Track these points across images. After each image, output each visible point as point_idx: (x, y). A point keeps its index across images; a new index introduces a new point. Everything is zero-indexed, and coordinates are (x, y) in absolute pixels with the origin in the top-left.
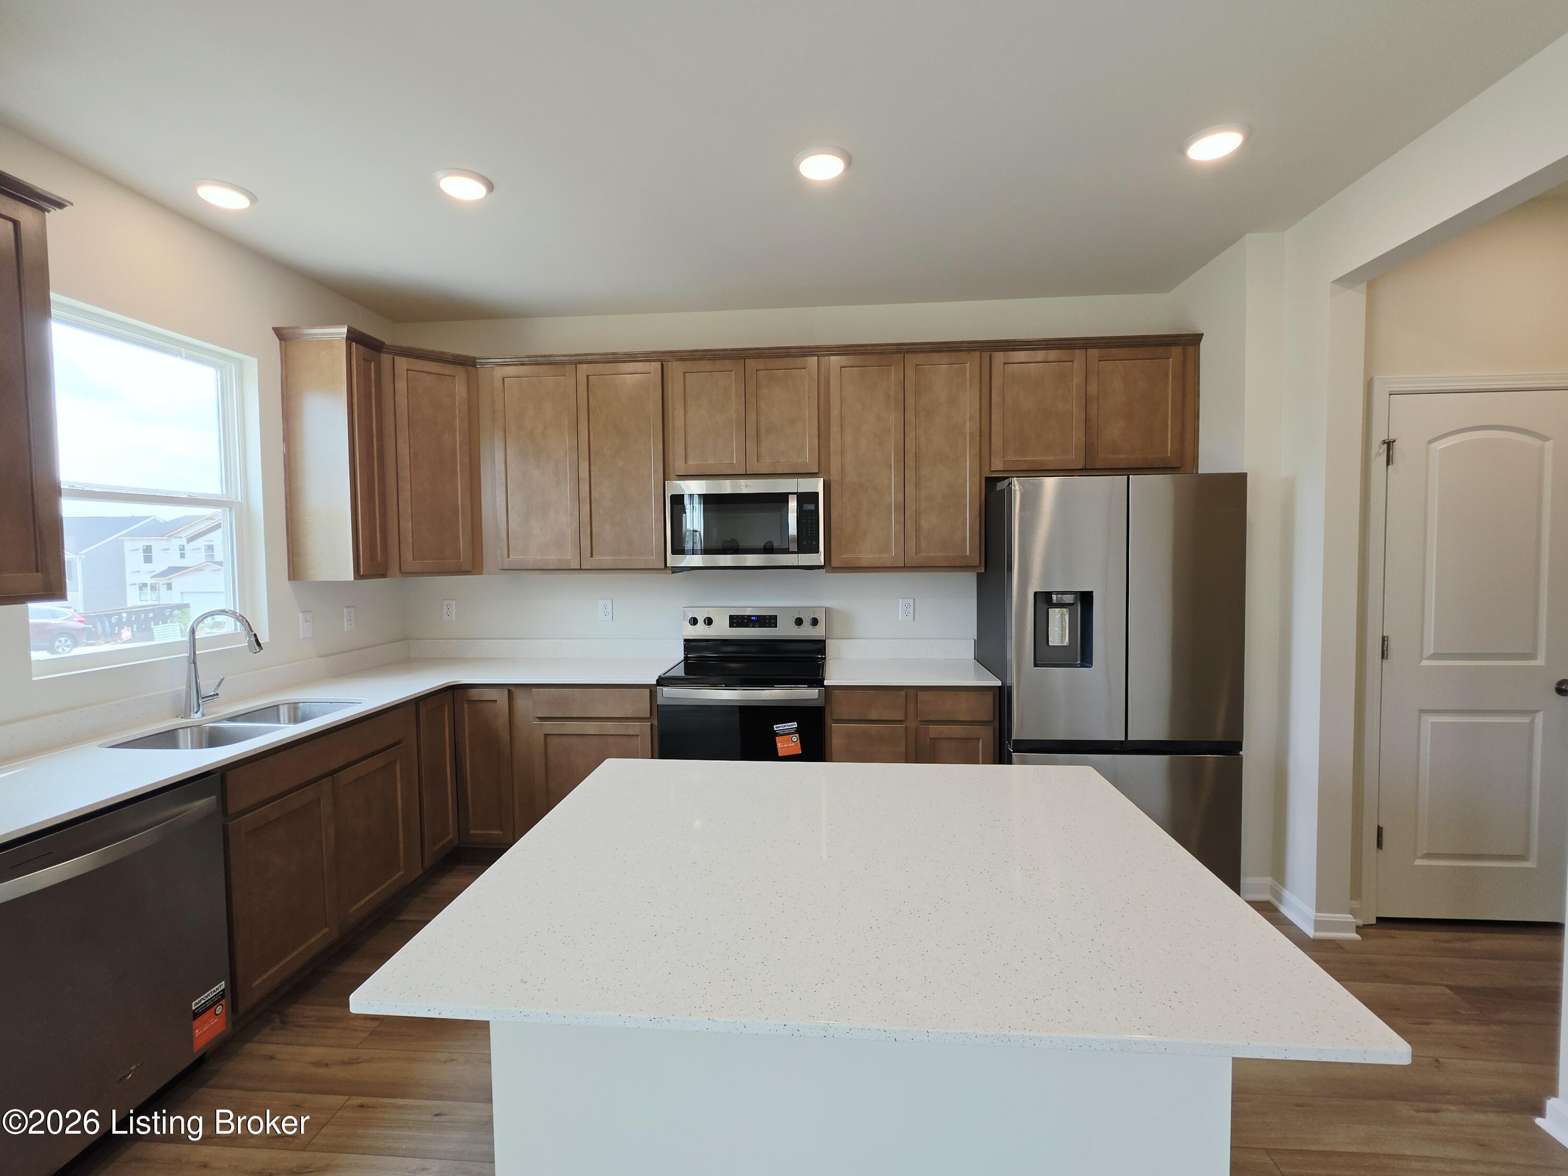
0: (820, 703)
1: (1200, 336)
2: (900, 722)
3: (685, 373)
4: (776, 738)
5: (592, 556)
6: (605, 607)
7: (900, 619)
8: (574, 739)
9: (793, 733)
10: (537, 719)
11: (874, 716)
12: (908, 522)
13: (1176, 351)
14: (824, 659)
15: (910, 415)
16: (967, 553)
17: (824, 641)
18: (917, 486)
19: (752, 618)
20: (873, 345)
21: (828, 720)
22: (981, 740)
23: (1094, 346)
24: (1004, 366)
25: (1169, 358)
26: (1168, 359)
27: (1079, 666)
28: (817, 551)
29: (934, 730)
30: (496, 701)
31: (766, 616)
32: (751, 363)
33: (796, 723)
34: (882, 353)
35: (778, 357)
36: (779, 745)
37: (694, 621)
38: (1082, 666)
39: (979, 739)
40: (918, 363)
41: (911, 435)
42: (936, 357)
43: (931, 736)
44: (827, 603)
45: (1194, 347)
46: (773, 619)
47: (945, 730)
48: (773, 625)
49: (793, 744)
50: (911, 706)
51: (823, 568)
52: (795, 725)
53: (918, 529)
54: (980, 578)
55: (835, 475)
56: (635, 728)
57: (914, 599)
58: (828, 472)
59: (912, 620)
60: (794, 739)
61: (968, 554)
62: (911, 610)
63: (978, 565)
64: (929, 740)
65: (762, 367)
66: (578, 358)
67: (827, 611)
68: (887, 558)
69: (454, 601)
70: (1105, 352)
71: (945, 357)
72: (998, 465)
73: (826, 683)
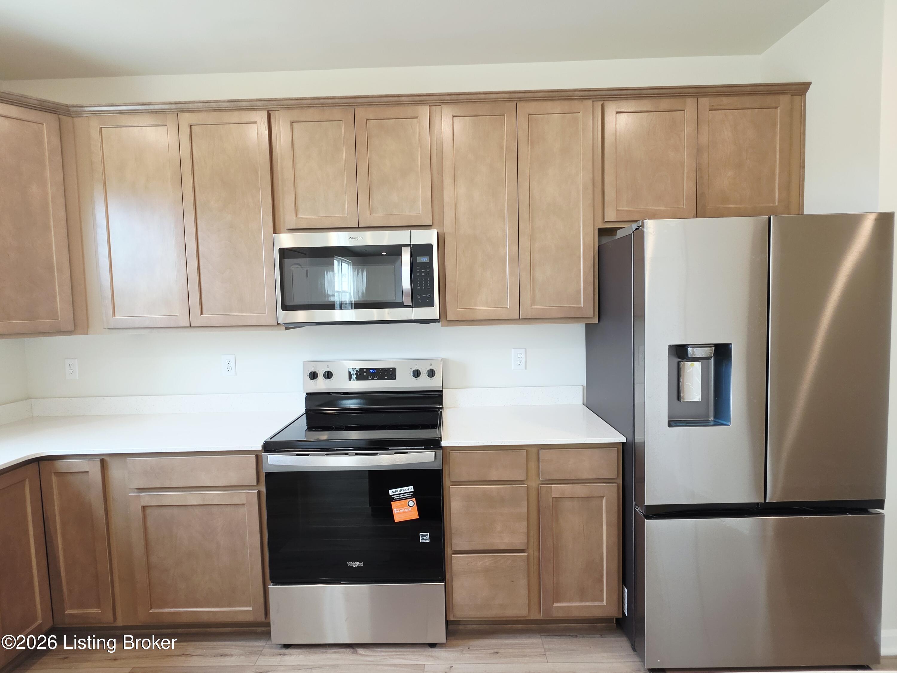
0: (437, 466)
1: (807, 85)
2: (521, 482)
3: (292, 122)
4: (392, 503)
5: (202, 313)
6: (228, 362)
7: (513, 369)
8: (175, 511)
9: (409, 497)
10: (136, 491)
11: (494, 475)
12: (523, 274)
13: (784, 100)
14: (442, 408)
15: (523, 165)
16: (580, 304)
17: (442, 391)
18: (531, 237)
19: (371, 371)
20: (485, 93)
21: (447, 482)
22: (605, 498)
23: (705, 95)
24: (616, 114)
25: (777, 108)
26: (775, 108)
27: (712, 423)
28: (432, 305)
29: (557, 490)
30: (88, 472)
31: (384, 368)
32: (361, 113)
33: (412, 487)
34: (495, 101)
35: (388, 104)
36: (395, 511)
37: (314, 376)
38: (716, 424)
39: (603, 497)
40: (531, 112)
41: (524, 185)
42: (549, 106)
43: (552, 497)
44: (443, 354)
45: (800, 96)
46: (391, 371)
47: (567, 489)
48: (391, 377)
49: (410, 509)
50: (533, 465)
51: (439, 322)
52: (411, 489)
53: (532, 281)
54: (590, 329)
55: (448, 228)
56: (240, 497)
57: (526, 349)
58: (442, 223)
59: (525, 369)
60: (411, 504)
61: (582, 306)
62: (523, 359)
63: (593, 316)
64: (551, 500)
65: (371, 116)
66: (179, 106)
67: (443, 362)
68: (501, 312)
69: (77, 359)
70: (716, 101)
71: (557, 106)
72: (611, 215)
73: (444, 444)
